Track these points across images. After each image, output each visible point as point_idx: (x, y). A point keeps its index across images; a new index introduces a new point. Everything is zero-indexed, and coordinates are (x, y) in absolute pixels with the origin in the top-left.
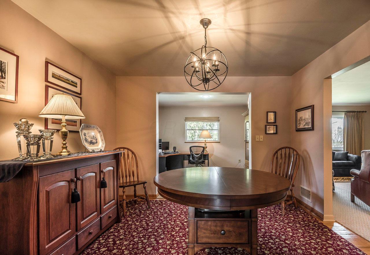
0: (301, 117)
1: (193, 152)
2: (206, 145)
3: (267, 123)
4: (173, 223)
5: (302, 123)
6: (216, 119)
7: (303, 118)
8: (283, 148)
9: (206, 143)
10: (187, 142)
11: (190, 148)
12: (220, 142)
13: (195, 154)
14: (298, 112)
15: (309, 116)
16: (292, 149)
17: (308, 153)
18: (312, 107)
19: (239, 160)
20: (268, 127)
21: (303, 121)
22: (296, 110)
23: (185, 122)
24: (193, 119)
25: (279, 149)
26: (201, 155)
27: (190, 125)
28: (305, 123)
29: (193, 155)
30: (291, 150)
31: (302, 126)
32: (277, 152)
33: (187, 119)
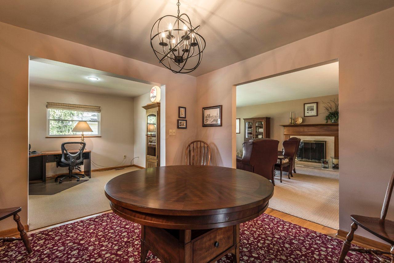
0: (208, 115)
1: (66, 151)
2: (83, 140)
3: (179, 118)
4: (62, 248)
5: (209, 119)
6: (96, 109)
7: (211, 115)
8: (195, 142)
9: (84, 137)
10: (49, 136)
11: (63, 145)
12: (101, 137)
13: (69, 153)
14: (204, 110)
15: (217, 114)
16: (203, 142)
17: (215, 145)
18: (221, 107)
19: (125, 156)
20: (180, 121)
21: (211, 118)
22: (203, 108)
23: (46, 108)
24: (64, 106)
25: (192, 143)
26: (80, 154)
27: (55, 113)
28: (213, 120)
29: (66, 155)
30: (202, 144)
31: (209, 122)
32: (189, 146)
33: (49, 105)
